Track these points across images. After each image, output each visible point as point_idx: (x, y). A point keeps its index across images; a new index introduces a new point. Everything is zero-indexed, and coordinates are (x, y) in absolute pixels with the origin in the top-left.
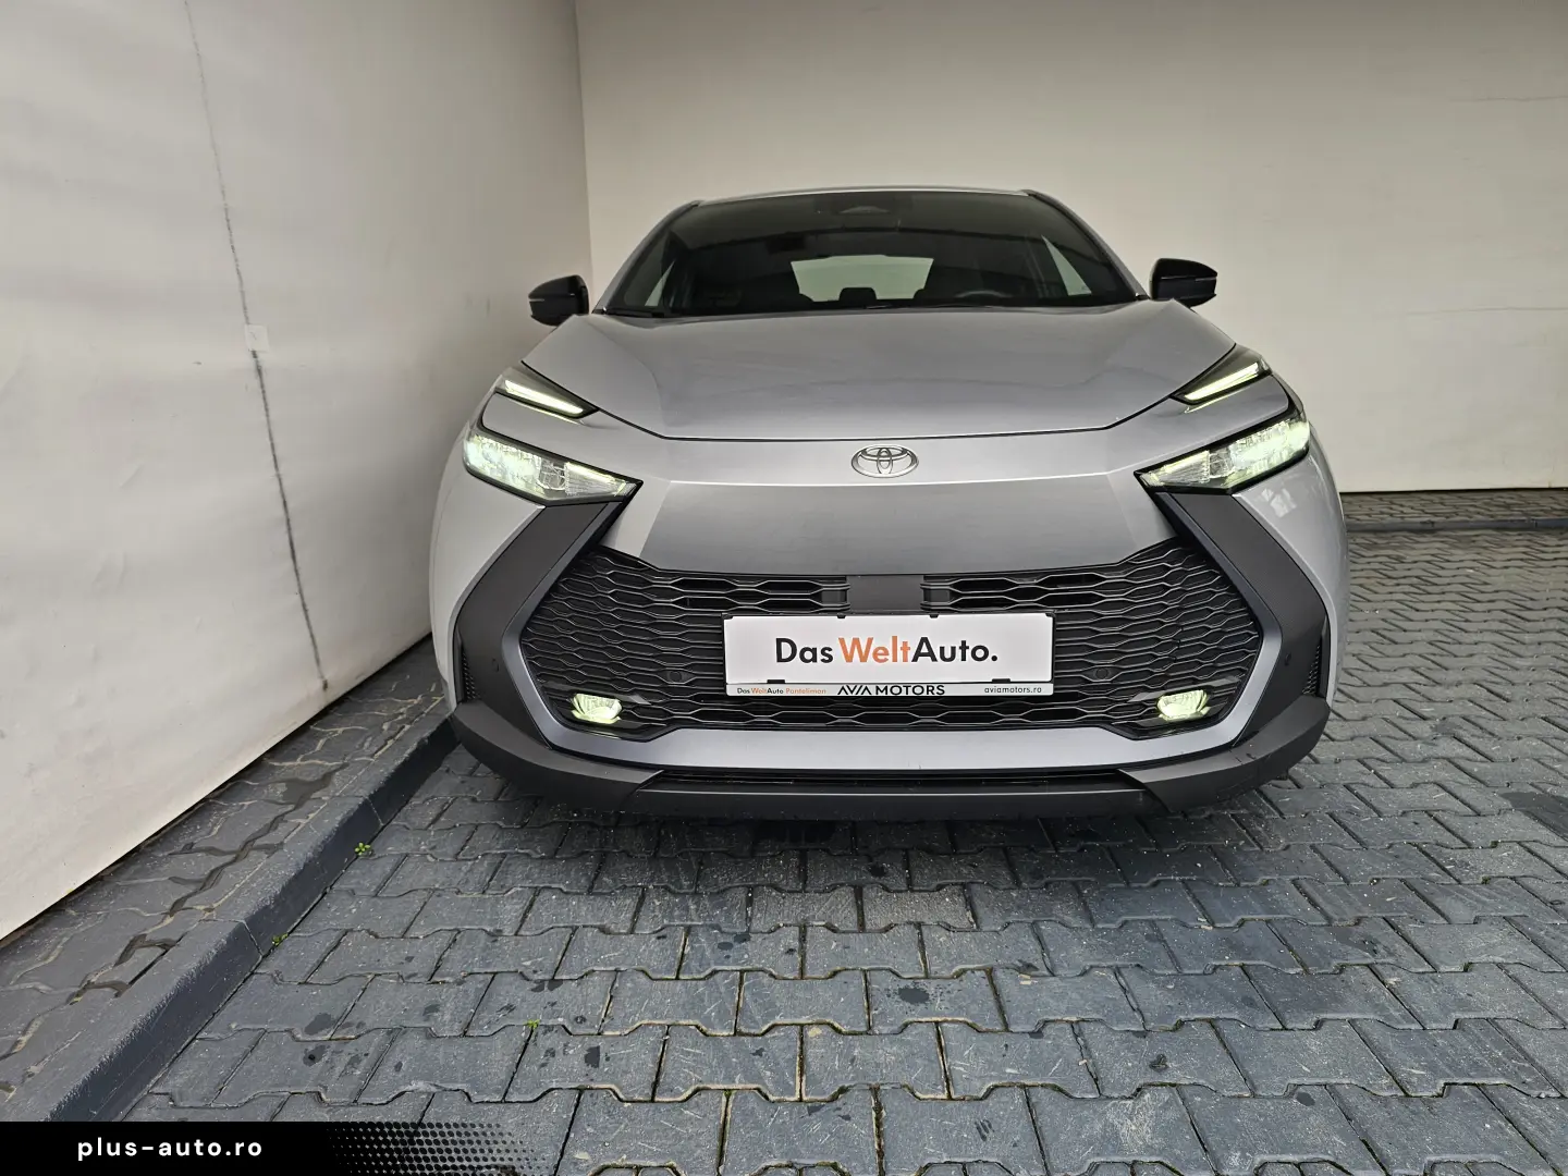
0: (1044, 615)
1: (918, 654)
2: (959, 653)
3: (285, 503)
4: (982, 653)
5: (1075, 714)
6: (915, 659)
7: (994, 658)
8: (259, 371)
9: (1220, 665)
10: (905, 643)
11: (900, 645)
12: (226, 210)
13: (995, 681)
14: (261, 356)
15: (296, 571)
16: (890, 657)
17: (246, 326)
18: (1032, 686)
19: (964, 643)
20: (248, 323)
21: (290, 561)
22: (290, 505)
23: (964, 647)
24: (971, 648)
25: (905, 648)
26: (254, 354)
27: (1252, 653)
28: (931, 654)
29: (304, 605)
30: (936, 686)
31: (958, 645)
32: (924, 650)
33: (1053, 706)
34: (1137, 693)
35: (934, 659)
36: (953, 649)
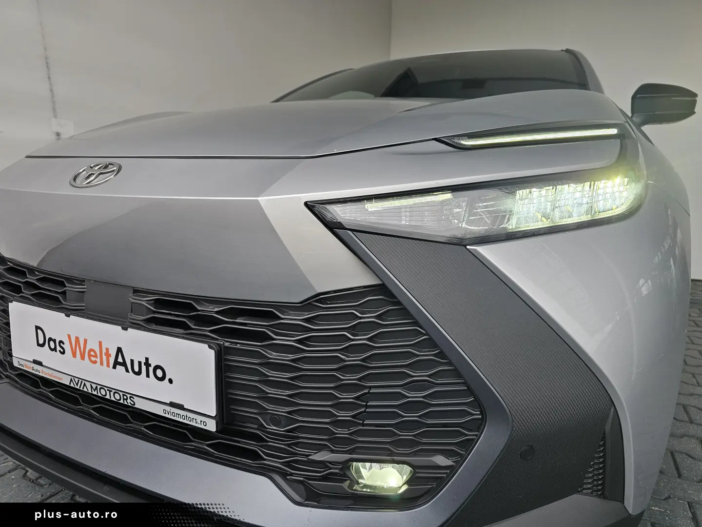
0: (206, 346)
1: (116, 363)
2: (144, 368)
4: (160, 374)
5: (255, 456)
6: (114, 367)
7: (171, 381)
9: (424, 440)
10: (107, 349)
11: (104, 351)
13: (172, 405)
16: (98, 360)
17: (53, 119)
18: (200, 418)
19: (147, 359)
20: (55, 116)
23: (148, 365)
24: (153, 366)
25: (108, 355)
27: (471, 435)
28: (124, 364)
30: (129, 396)
31: (143, 361)
32: (120, 360)
33: (238, 442)
34: (319, 450)
35: (127, 371)
36: (140, 363)
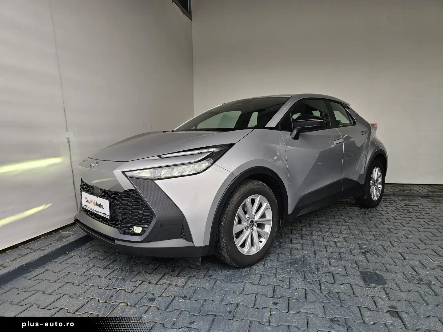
3: (73, 172)
8: (69, 142)
9: (143, 221)
12: (64, 107)
14: (70, 139)
15: (74, 188)
17: (67, 132)
20: (67, 131)
21: (73, 185)
22: (74, 172)
26: (68, 139)
29: (76, 196)
